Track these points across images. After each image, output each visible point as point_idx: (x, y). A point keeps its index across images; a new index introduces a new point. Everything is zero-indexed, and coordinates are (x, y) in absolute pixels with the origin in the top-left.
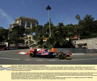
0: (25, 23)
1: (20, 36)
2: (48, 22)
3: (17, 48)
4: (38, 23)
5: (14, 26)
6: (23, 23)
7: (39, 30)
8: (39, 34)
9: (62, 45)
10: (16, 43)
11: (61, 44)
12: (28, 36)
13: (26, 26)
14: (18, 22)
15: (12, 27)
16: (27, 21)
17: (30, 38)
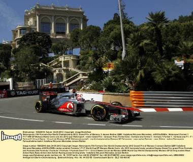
0: (50, 24)
1: (40, 60)
2: (116, 14)
3: (34, 92)
4: (85, 20)
5: (24, 33)
6: (45, 24)
7: (92, 39)
8: (91, 52)
9: (160, 81)
10: (32, 79)
11: (159, 79)
12: (62, 59)
13: (53, 31)
14: (31, 22)
15: (19, 36)
16: (55, 16)
17: (67, 63)
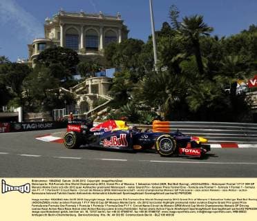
0: (78, 36)
1: (62, 85)
2: (165, 24)
5: (43, 48)
6: (71, 37)
9: (196, 108)
10: (49, 108)
11: (194, 105)
12: (88, 82)
13: (81, 46)
14: (53, 34)
15: (36, 53)
16: (85, 27)
17: (95, 88)
